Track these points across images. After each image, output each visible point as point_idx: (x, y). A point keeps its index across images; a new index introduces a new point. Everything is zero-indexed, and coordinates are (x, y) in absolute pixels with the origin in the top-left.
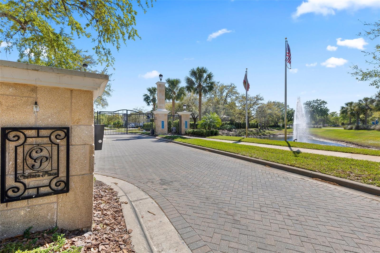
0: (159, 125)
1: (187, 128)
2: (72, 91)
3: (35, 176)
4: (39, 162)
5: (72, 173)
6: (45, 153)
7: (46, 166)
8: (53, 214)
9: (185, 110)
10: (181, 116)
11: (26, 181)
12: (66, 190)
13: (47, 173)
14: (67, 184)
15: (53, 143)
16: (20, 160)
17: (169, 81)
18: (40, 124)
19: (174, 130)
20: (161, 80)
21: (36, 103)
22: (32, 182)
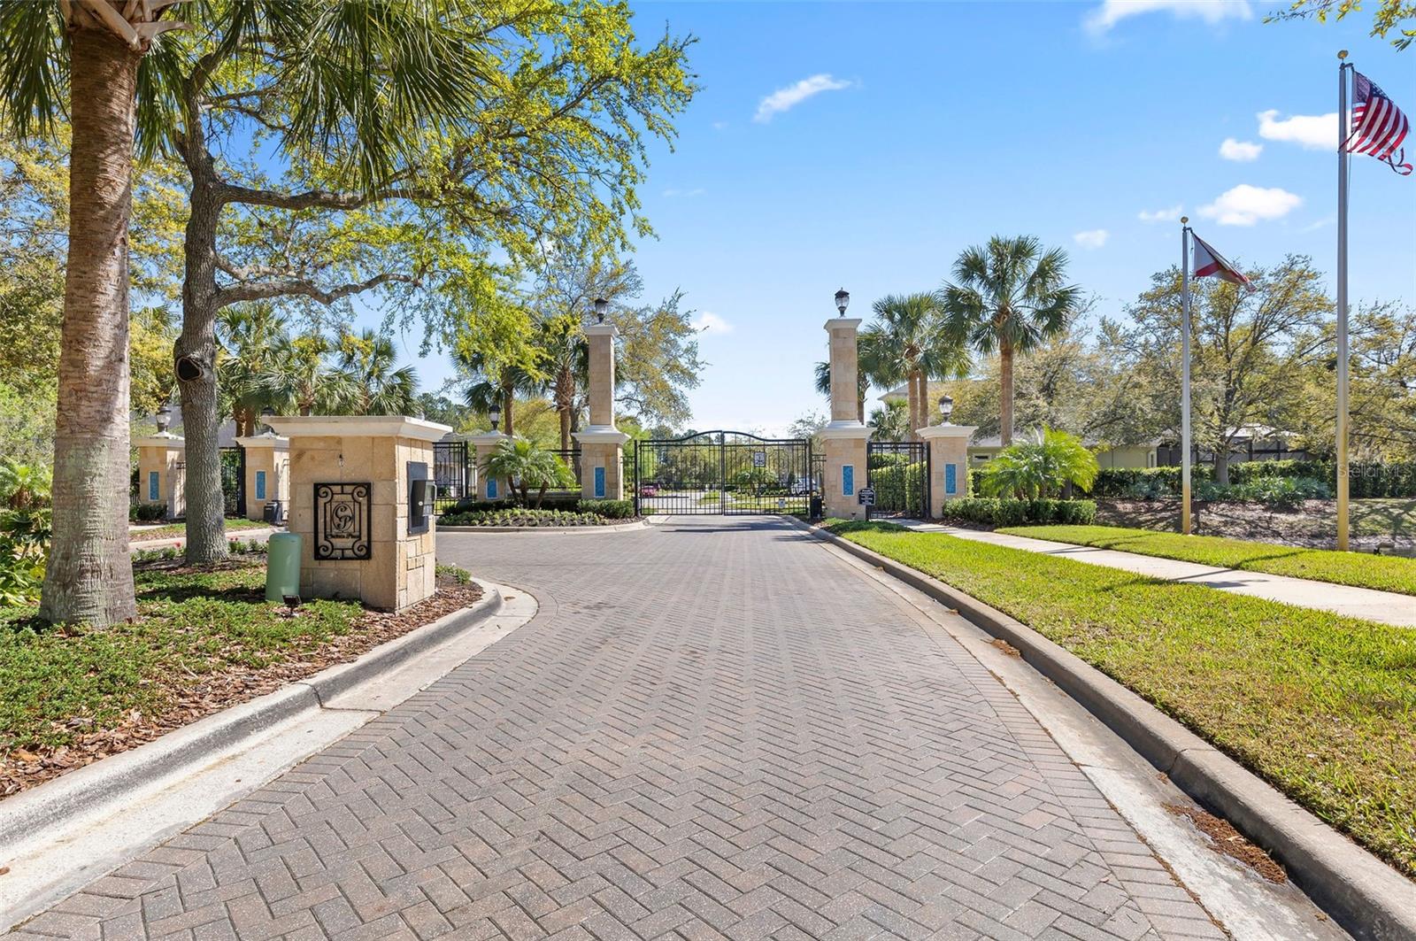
0: (834, 483)
1: (954, 492)
2: (373, 438)
3: (340, 537)
4: (343, 520)
5: (374, 538)
6: (348, 513)
7: (350, 527)
8: (357, 583)
9: (946, 419)
10: (929, 444)
11: (333, 540)
12: (368, 556)
13: (350, 535)
14: (369, 548)
15: (355, 501)
16: (328, 519)
17: (887, 309)
18: (346, 479)
19: (866, 498)
20: (842, 313)
21: (341, 457)
22: (338, 542)
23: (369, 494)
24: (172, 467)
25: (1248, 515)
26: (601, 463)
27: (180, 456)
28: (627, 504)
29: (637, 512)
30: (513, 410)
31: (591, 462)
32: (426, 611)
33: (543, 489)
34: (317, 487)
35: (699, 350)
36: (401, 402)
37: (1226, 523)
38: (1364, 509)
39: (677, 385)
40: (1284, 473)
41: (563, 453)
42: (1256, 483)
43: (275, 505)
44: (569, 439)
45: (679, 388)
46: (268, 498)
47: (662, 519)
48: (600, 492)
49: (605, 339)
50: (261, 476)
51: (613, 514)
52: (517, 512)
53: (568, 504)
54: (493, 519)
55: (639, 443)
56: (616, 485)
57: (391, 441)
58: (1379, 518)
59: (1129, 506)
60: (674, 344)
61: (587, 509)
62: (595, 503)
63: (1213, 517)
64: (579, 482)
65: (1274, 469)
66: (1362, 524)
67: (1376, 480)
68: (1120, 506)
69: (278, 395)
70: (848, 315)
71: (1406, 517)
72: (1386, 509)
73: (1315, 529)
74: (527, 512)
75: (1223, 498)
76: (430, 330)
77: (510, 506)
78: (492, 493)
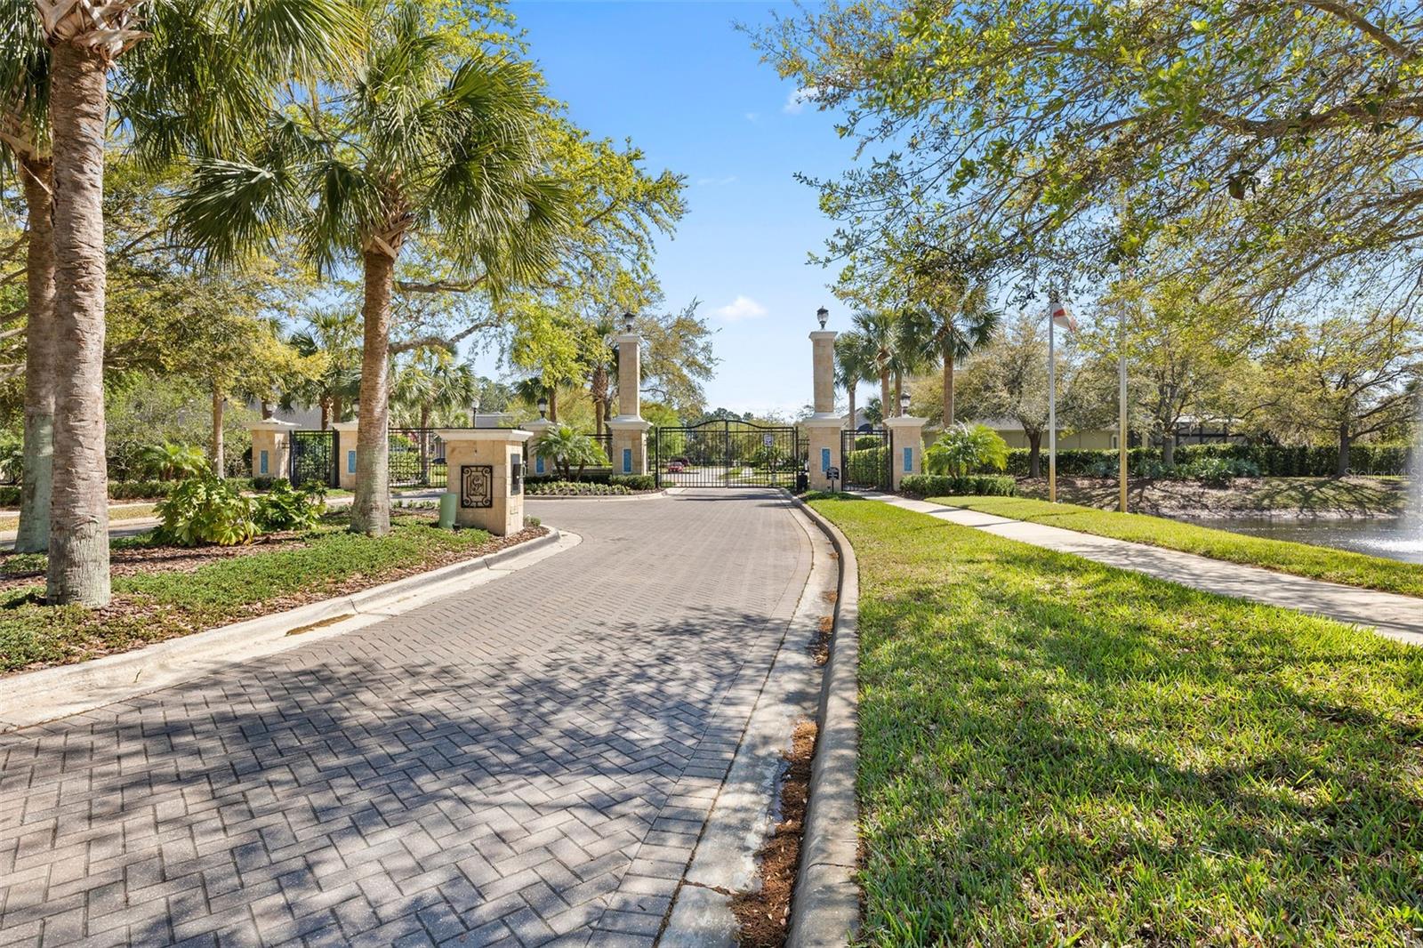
0: (815, 463)
1: (908, 470)
2: (494, 441)
3: (475, 495)
4: (477, 486)
5: (494, 496)
6: (480, 482)
7: (481, 490)
8: (485, 520)
9: (905, 411)
10: (892, 431)
11: (471, 497)
12: (490, 506)
13: (481, 494)
14: (491, 501)
15: (484, 475)
16: (469, 485)
18: (479, 463)
19: (833, 475)
20: (823, 326)
21: (476, 451)
22: (474, 498)
23: (491, 472)
25: (1186, 491)
26: (629, 445)
27: (284, 438)
28: (649, 478)
29: (658, 485)
30: (556, 402)
31: (621, 445)
32: (520, 537)
33: (582, 466)
34: (463, 468)
35: (714, 348)
36: (464, 393)
37: (1164, 498)
38: (1284, 486)
39: (695, 378)
40: (1223, 455)
41: (598, 437)
42: (1198, 463)
44: (603, 427)
45: (696, 380)
47: (679, 491)
48: (628, 469)
49: (633, 346)
50: (352, 454)
51: (637, 486)
52: (562, 484)
53: (602, 478)
54: (543, 490)
55: (659, 430)
56: (641, 463)
57: (503, 443)
58: (1293, 493)
59: (1086, 483)
60: (693, 345)
61: (616, 482)
62: (623, 478)
63: (1154, 493)
64: (611, 460)
65: (1215, 450)
66: (1278, 498)
67: (1303, 461)
68: (1080, 483)
70: (828, 328)
71: (1317, 493)
72: (1302, 486)
73: (1238, 502)
74: (570, 484)
75: (1167, 476)
76: (502, 351)
77: (555, 479)
78: (540, 469)
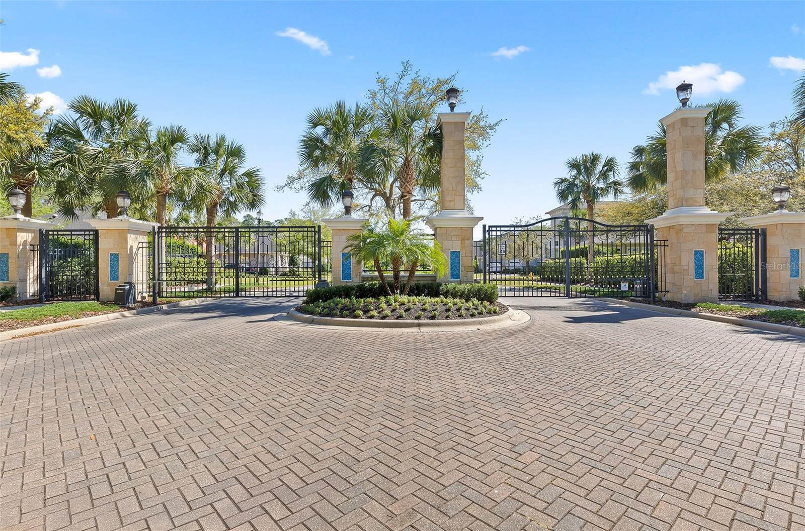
0: (685, 267)
1: (797, 276)
9: (782, 206)
10: (763, 230)
24: (24, 249)
26: (457, 246)
27: (33, 238)
31: (447, 246)
33: (411, 272)
43: (127, 287)
46: (121, 280)
48: (457, 276)
50: (115, 258)
55: (487, 229)
69: (133, 180)
